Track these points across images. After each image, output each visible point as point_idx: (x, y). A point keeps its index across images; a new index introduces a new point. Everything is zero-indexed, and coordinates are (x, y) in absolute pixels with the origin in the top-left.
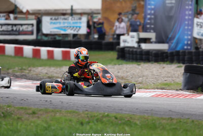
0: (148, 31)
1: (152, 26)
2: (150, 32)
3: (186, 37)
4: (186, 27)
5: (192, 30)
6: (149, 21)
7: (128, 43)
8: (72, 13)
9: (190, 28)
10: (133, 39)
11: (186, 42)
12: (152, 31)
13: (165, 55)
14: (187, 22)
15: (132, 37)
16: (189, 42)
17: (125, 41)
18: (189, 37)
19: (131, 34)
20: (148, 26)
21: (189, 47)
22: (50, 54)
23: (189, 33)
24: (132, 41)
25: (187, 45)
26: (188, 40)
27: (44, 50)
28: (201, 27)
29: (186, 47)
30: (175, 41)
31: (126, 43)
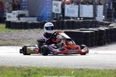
0: (24, 9)
1: (26, 7)
2: (25, 10)
3: (48, 13)
4: (48, 7)
5: (51, 8)
6: (24, 4)
7: (11, 17)
9: (50, 7)
10: (14, 15)
11: (48, 16)
12: (26, 10)
13: (37, 24)
14: (48, 3)
15: (14, 14)
16: (50, 16)
17: (9, 17)
18: (50, 13)
19: (13, 12)
20: (24, 7)
21: (50, 19)
23: (50, 10)
24: (14, 16)
25: (49, 17)
26: (49, 14)
28: (57, 6)
29: (48, 19)
30: (41, 15)
31: (10, 18)
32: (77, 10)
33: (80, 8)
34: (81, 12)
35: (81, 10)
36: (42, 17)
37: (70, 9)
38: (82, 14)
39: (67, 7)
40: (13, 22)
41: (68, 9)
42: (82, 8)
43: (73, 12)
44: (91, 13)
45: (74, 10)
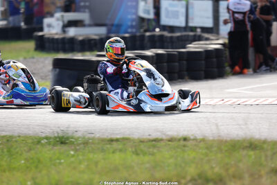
0: (82, 10)
1: (87, 4)
2: (84, 12)
3: (129, 17)
4: (129, 4)
5: (136, 7)
7: (53, 27)
9: (134, 4)
11: (129, 23)
12: (87, 10)
15: (58, 20)
16: (134, 23)
17: (49, 26)
18: (134, 17)
20: (82, 4)
21: (134, 30)
23: (134, 11)
24: (58, 24)
25: (132, 27)
26: (133, 20)
28: (146, 3)
29: (130, 30)
30: (116, 22)
31: (51, 29)
32: (184, 10)
33: (190, 7)
34: (190, 16)
35: (190, 11)
36: (119, 26)
37: (170, 9)
38: (193, 19)
39: (164, 4)
40: (48, 38)
41: (166, 9)
42: (193, 7)
43: (176, 15)
44: (208, 18)
45: (178, 12)
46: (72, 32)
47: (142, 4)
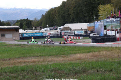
8: (82, 30)
12: (96, 33)
16: (103, 35)
22: (76, 38)
27: (75, 37)
31: (91, 35)
34: (111, 33)
41: (108, 32)
44: (114, 34)
46: (94, 36)
47: (104, 32)
